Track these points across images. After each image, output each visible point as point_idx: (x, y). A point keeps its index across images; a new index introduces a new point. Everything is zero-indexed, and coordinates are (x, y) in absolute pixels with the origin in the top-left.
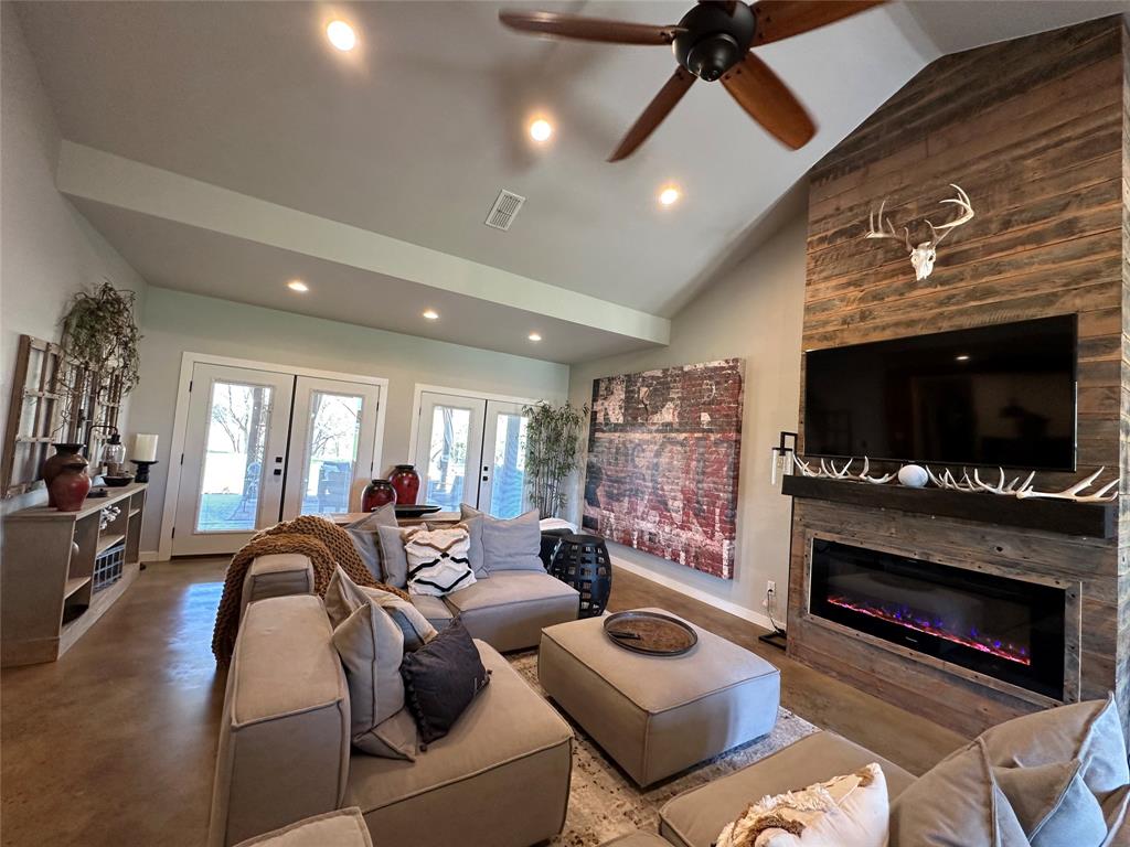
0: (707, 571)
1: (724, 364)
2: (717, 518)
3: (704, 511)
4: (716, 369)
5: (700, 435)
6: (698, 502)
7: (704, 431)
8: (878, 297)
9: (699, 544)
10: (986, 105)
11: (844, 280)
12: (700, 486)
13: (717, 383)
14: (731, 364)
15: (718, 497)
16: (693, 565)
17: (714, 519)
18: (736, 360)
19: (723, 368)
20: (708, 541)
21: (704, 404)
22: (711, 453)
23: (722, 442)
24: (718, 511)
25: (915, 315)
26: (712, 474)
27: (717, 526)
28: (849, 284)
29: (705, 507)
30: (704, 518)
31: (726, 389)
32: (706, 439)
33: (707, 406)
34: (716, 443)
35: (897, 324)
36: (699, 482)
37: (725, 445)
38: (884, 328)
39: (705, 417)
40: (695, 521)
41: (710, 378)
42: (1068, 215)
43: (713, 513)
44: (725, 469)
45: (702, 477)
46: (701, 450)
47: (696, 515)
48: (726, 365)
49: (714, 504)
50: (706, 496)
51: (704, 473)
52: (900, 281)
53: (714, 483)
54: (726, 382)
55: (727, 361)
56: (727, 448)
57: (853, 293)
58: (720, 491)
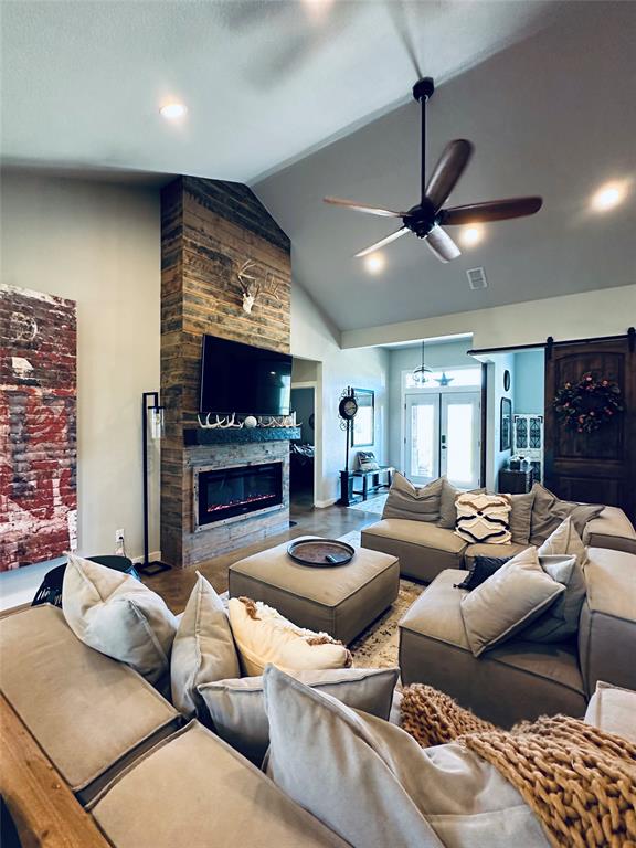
0: (45, 559)
1: (49, 300)
2: (56, 491)
3: (32, 488)
4: (36, 302)
5: (15, 388)
6: (17, 480)
7: (20, 382)
8: (225, 310)
9: (25, 532)
10: (262, 236)
11: (208, 288)
12: (19, 457)
13: (40, 323)
14: (63, 304)
15: (56, 466)
16: (15, 564)
17: (51, 494)
18: (73, 304)
19: (51, 307)
20: (43, 523)
21: (16, 344)
22: (38, 412)
23: (56, 398)
24: (56, 482)
25: (241, 331)
26: (43, 439)
27: (57, 501)
28: (211, 293)
29: (33, 483)
30: (33, 497)
31: (57, 333)
32: (24, 394)
33: (25, 349)
34: (45, 400)
35: (234, 333)
36: (15, 452)
37: (63, 402)
38: (229, 332)
39: (21, 365)
40: (14, 506)
41: (26, 311)
42: (281, 311)
43: (50, 485)
44: (65, 430)
45: (22, 446)
46: (18, 409)
47: (14, 498)
48: (54, 303)
49: (49, 476)
50: (32, 469)
51: (25, 440)
52: (234, 307)
53: (47, 449)
54: (56, 324)
55: (56, 299)
56: (66, 406)
57: (212, 300)
58: (59, 457)
